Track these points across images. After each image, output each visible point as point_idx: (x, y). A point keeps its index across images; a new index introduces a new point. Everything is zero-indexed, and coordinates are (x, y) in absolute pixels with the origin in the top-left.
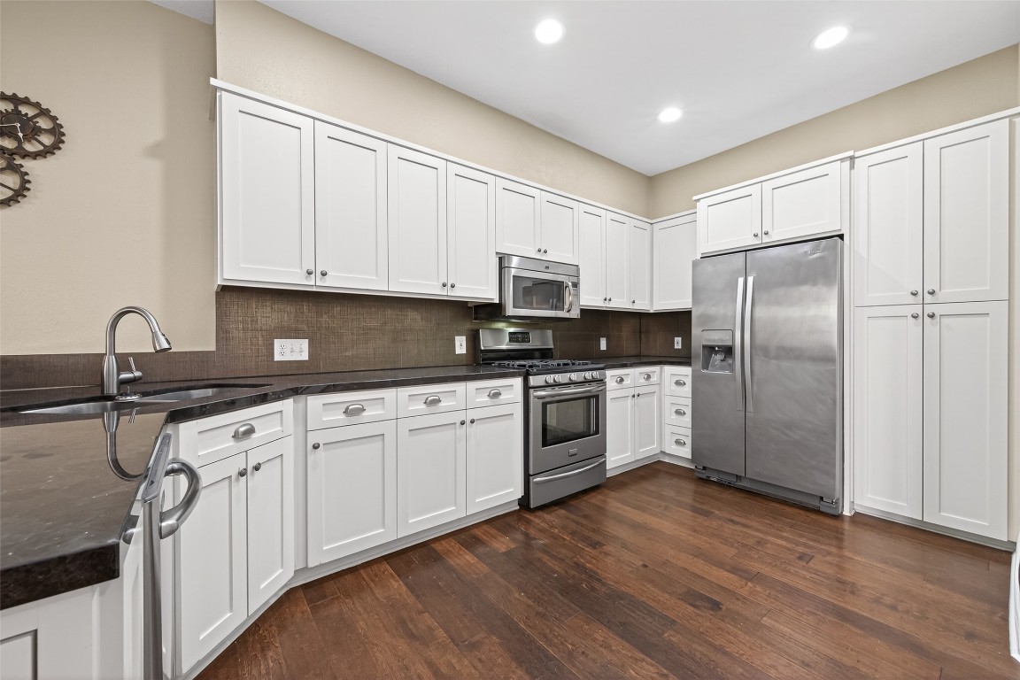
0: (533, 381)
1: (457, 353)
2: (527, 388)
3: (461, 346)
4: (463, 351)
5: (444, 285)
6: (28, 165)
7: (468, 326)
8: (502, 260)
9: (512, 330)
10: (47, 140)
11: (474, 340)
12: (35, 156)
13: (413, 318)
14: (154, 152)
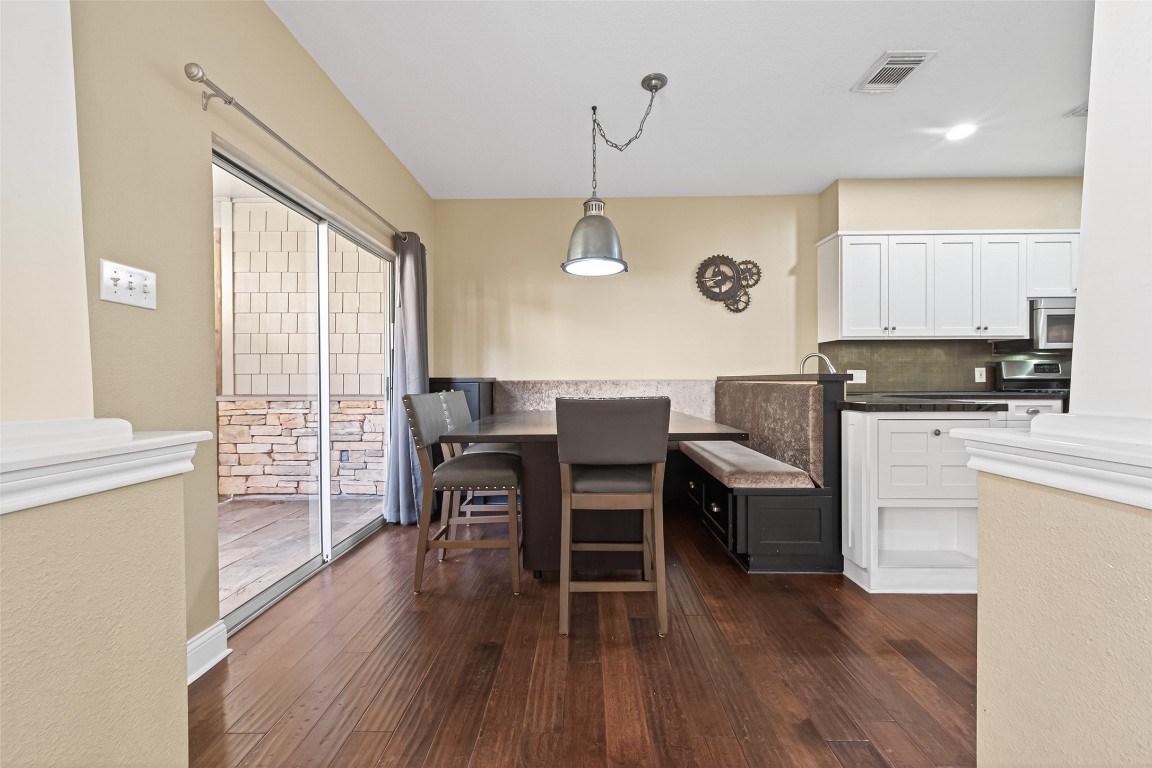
1: (977, 381)
3: (980, 375)
4: (983, 379)
5: (979, 328)
6: (749, 290)
7: (988, 359)
8: (1032, 303)
9: (1036, 361)
10: (755, 277)
11: (994, 371)
12: (751, 286)
13: (938, 354)
14: (792, 272)
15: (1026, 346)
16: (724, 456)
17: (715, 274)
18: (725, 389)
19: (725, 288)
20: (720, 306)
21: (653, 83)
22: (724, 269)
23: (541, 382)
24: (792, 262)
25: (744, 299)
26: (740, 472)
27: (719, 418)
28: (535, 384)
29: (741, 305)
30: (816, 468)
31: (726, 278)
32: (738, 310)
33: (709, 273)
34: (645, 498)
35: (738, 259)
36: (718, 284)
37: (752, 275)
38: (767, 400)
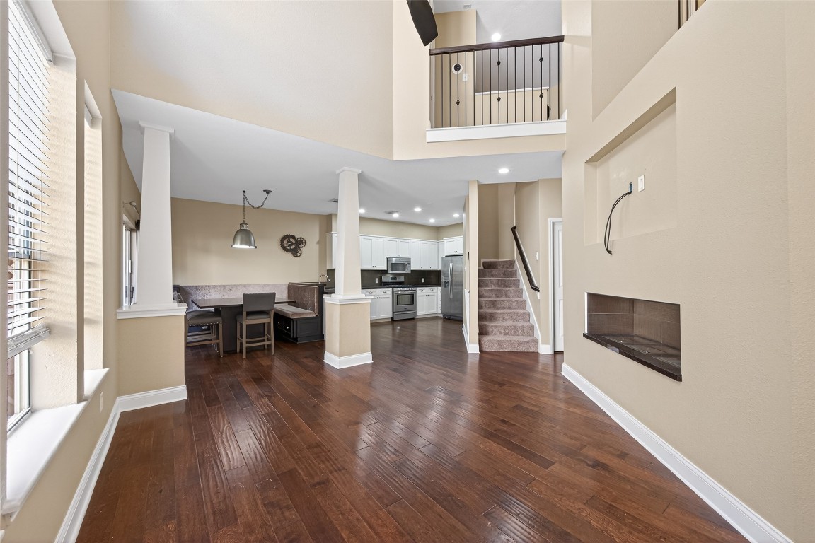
0: (395, 289)
1: (376, 282)
2: (393, 291)
4: (378, 281)
5: (373, 266)
6: (302, 249)
7: (379, 275)
8: (388, 259)
9: (391, 277)
11: (380, 279)
12: (302, 247)
14: (318, 243)
15: (384, 272)
16: (290, 310)
17: (288, 242)
18: (292, 288)
19: (292, 248)
20: (290, 254)
21: (267, 192)
22: (292, 240)
23: (206, 286)
24: (318, 239)
25: (300, 252)
26: (295, 314)
27: (289, 296)
28: (202, 287)
29: (299, 255)
30: (316, 311)
31: (292, 244)
32: (297, 256)
33: (285, 241)
34: (267, 320)
35: (297, 236)
36: (289, 246)
37: (303, 243)
38: (305, 292)
